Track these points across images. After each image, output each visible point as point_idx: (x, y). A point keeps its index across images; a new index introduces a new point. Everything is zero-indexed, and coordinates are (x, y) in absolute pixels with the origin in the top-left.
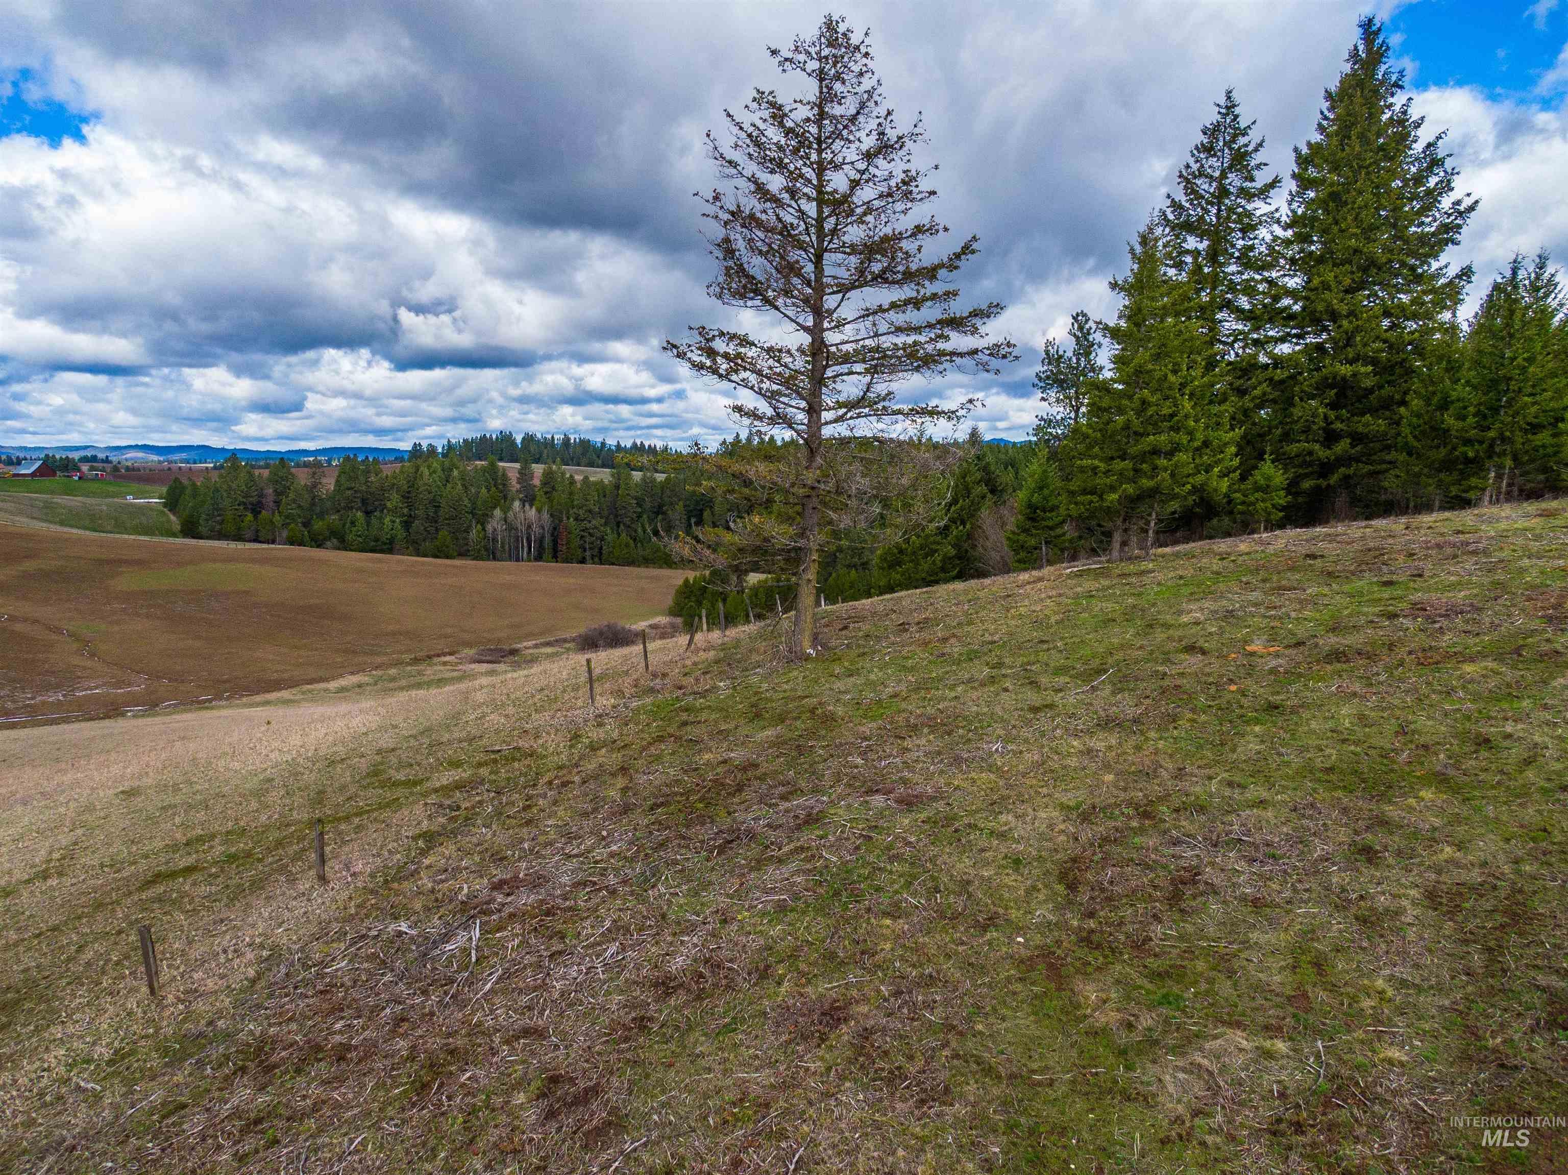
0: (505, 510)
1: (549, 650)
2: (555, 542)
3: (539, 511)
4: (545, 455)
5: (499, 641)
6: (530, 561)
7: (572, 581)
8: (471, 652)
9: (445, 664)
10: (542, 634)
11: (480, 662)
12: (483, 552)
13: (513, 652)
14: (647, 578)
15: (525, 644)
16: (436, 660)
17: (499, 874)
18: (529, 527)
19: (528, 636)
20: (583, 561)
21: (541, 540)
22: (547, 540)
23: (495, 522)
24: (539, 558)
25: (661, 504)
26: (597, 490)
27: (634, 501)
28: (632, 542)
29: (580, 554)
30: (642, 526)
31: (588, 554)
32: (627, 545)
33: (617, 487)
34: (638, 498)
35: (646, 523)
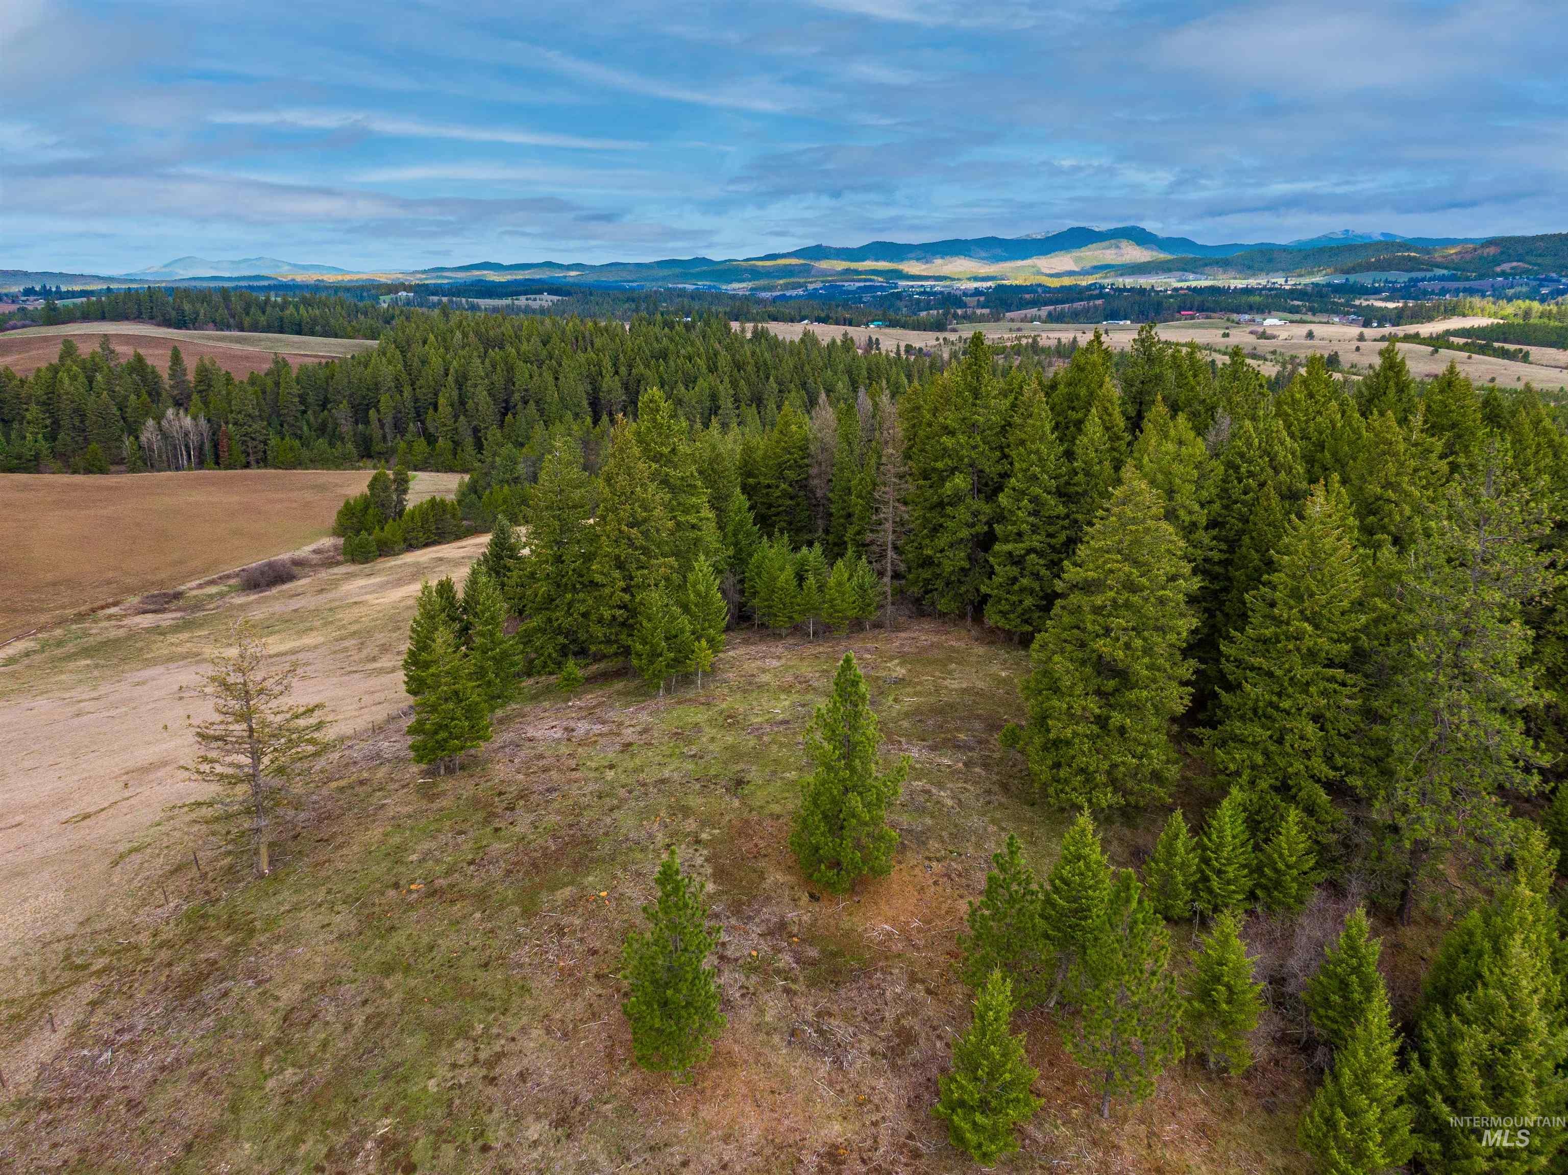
0: (159, 418)
1: (213, 590)
2: (216, 445)
3: (195, 418)
4: (202, 316)
5: (162, 583)
6: (190, 469)
7: (235, 498)
8: (134, 600)
9: (109, 618)
10: (205, 571)
11: (145, 612)
12: (139, 463)
13: (178, 596)
14: (314, 487)
15: (189, 585)
16: (101, 613)
18: (186, 434)
19: (190, 575)
20: (247, 466)
21: (201, 448)
22: (207, 446)
23: (149, 432)
24: (201, 464)
25: (326, 399)
26: (255, 393)
27: (297, 400)
28: (297, 443)
29: (243, 459)
30: (308, 422)
31: (252, 458)
32: (291, 449)
33: (277, 384)
34: (300, 396)
35: (312, 419)
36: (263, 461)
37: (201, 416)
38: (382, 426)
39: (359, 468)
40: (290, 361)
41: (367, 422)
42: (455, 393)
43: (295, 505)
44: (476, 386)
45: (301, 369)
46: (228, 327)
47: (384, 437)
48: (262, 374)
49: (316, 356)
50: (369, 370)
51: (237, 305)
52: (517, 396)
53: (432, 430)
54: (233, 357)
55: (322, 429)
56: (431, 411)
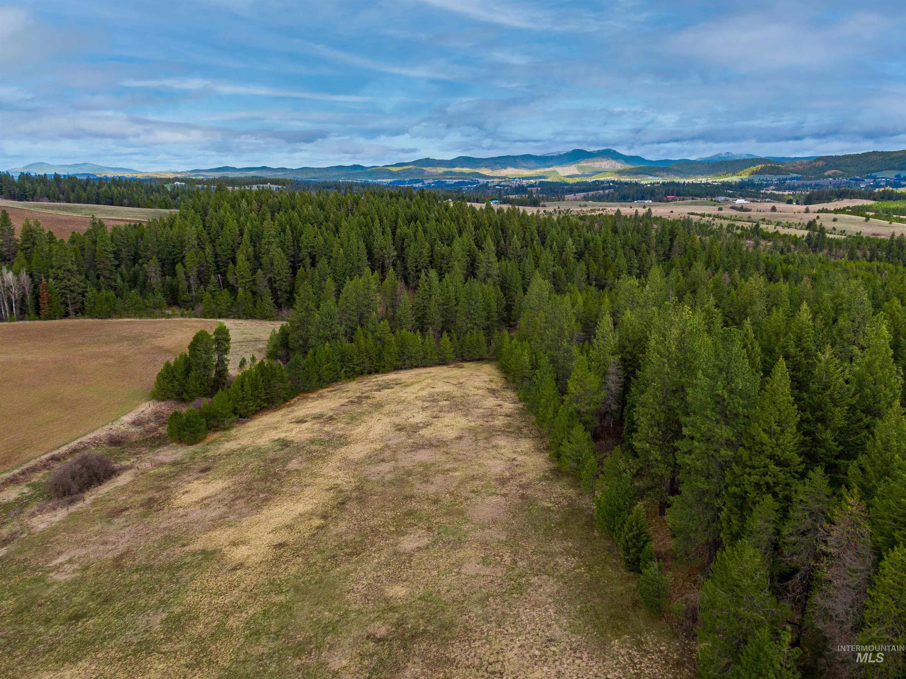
2: (37, 298)
3: (17, 273)
4: (38, 192)
6: (12, 320)
18: (9, 289)
20: (66, 315)
21: (22, 301)
22: (29, 298)
24: (22, 316)
25: (136, 253)
26: (74, 250)
27: (112, 256)
28: (112, 294)
29: (62, 309)
30: (121, 275)
31: (70, 309)
32: (107, 300)
33: (95, 242)
34: (114, 253)
35: (125, 271)
36: (81, 312)
37: (23, 272)
38: (188, 278)
39: (169, 316)
40: (106, 223)
41: (174, 274)
42: (251, 249)
43: (111, 361)
44: (270, 243)
45: (115, 229)
46: (59, 200)
47: (189, 287)
48: (82, 234)
49: (127, 221)
50: (175, 230)
51: (66, 187)
52: (304, 253)
53: (232, 281)
54: (59, 221)
55: (133, 281)
56: (231, 265)
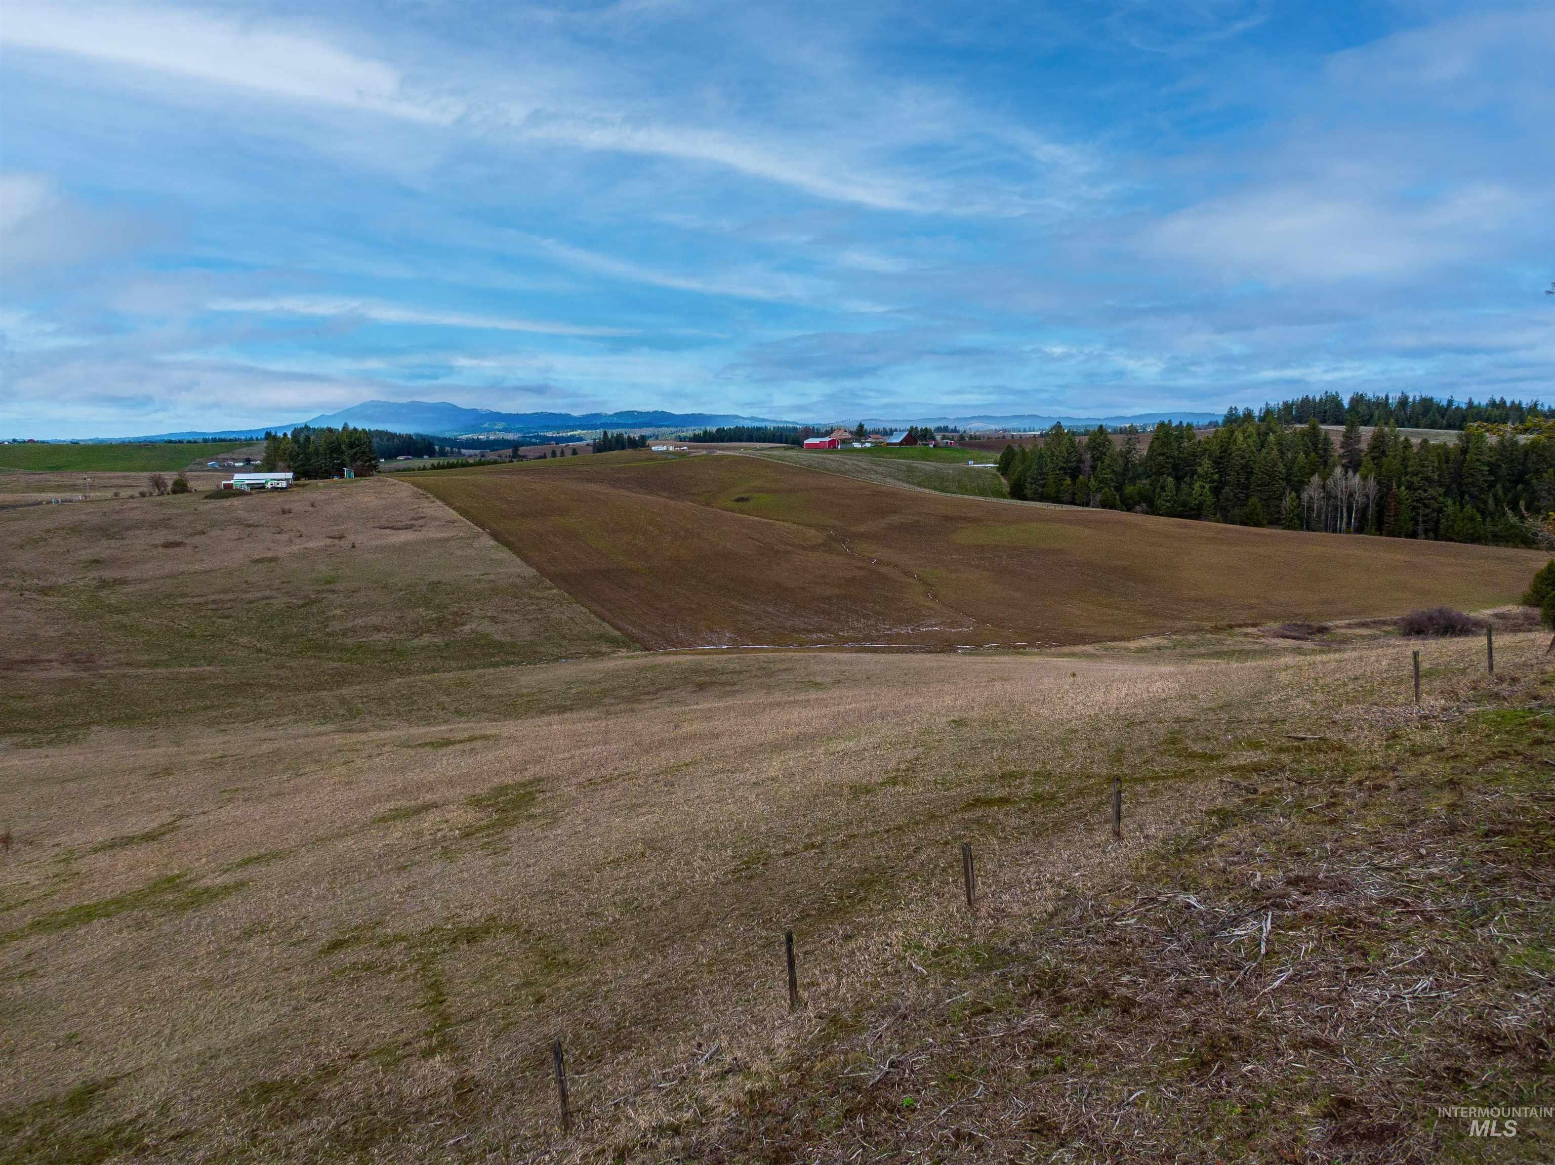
0: (1325, 477)
1: (1365, 632)
2: (1380, 513)
3: (1364, 478)
5: (1308, 616)
8: (1275, 626)
9: (1246, 635)
10: (1358, 613)
11: (1285, 636)
12: (1296, 522)
13: (1322, 630)
15: (1337, 623)
16: (1237, 630)
17: (1296, 870)
18: (1351, 495)
19: (1341, 614)
20: (1413, 535)
21: (1363, 511)
23: (1312, 491)
27: (1486, 469)
29: (1410, 525)
31: (1420, 527)
35: (1500, 493)
36: (1435, 532)
37: (1372, 476)
